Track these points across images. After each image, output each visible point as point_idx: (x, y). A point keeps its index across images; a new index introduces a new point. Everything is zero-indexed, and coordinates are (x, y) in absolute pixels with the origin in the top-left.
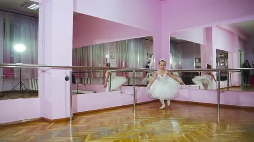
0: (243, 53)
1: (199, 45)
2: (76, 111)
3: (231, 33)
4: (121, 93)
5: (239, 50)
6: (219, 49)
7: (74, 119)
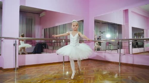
7: (19, 69)
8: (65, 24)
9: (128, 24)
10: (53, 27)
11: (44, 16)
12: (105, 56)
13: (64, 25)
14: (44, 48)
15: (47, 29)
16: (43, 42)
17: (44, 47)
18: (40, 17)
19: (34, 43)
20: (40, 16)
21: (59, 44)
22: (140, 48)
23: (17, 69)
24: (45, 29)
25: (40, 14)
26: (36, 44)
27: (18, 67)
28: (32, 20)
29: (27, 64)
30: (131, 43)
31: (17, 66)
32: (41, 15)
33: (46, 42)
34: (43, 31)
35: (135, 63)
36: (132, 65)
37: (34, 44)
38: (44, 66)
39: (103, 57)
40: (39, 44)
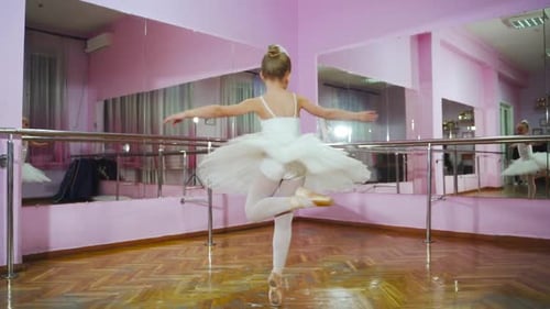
0: (511, 111)
1: (402, 89)
2: (48, 248)
3: (479, 63)
4: (182, 202)
5: (501, 104)
6: (449, 99)
7: (26, 269)
8: (189, 84)
9: (430, 88)
10: (138, 95)
11: (106, 47)
12: (362, 207)
13: (182, 86)
14: (104, 178)
15: (114, 100)
16: (97, 152)
17: (103, 172)
18: (88, 51)
19: (64, 160)
20: (86, 47)
21: (166, 162)
22: (465, 173)
23: (17, 269)
24: (106, 103)
25: (86, 39)
26: (68, 162)
27: (21, 261)
28: (52, 62)
29: (55, 246)
30: (439, 156)
31: (16, 260)
32: (93, 44)
33: (111, 151)
34: (100, 107)
35: (483, 231)
36: (473, 239)
37: (61, 163)
38: (132, 252)
39: (357, 210)
40: (83, 160)
